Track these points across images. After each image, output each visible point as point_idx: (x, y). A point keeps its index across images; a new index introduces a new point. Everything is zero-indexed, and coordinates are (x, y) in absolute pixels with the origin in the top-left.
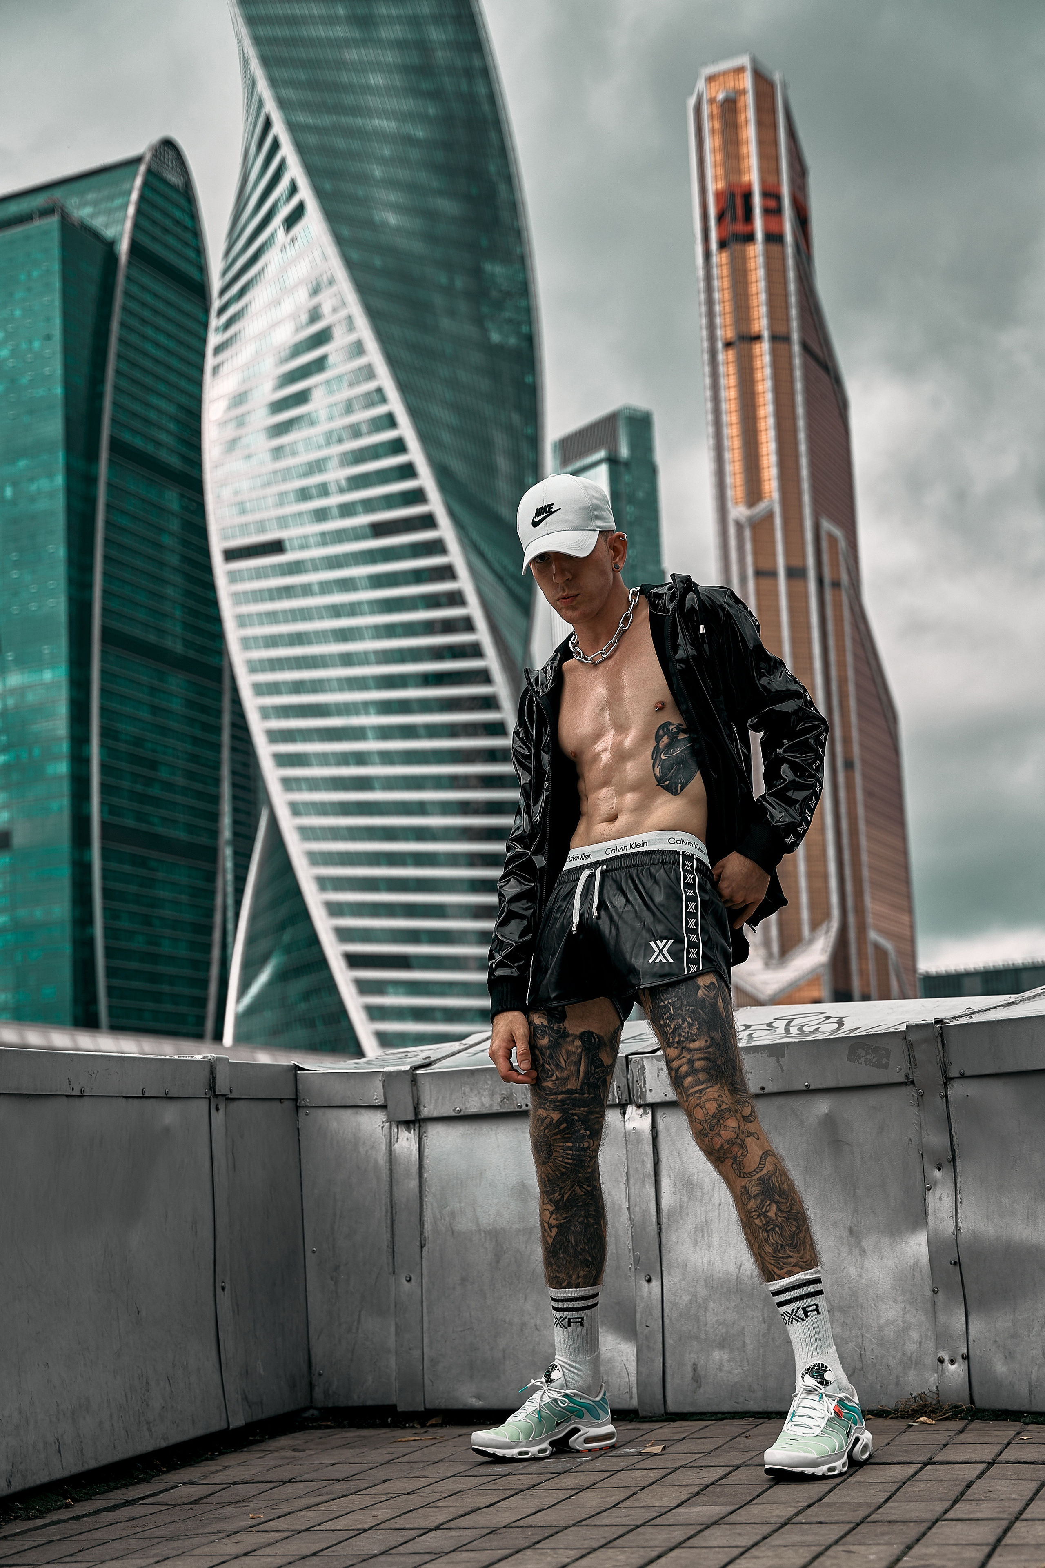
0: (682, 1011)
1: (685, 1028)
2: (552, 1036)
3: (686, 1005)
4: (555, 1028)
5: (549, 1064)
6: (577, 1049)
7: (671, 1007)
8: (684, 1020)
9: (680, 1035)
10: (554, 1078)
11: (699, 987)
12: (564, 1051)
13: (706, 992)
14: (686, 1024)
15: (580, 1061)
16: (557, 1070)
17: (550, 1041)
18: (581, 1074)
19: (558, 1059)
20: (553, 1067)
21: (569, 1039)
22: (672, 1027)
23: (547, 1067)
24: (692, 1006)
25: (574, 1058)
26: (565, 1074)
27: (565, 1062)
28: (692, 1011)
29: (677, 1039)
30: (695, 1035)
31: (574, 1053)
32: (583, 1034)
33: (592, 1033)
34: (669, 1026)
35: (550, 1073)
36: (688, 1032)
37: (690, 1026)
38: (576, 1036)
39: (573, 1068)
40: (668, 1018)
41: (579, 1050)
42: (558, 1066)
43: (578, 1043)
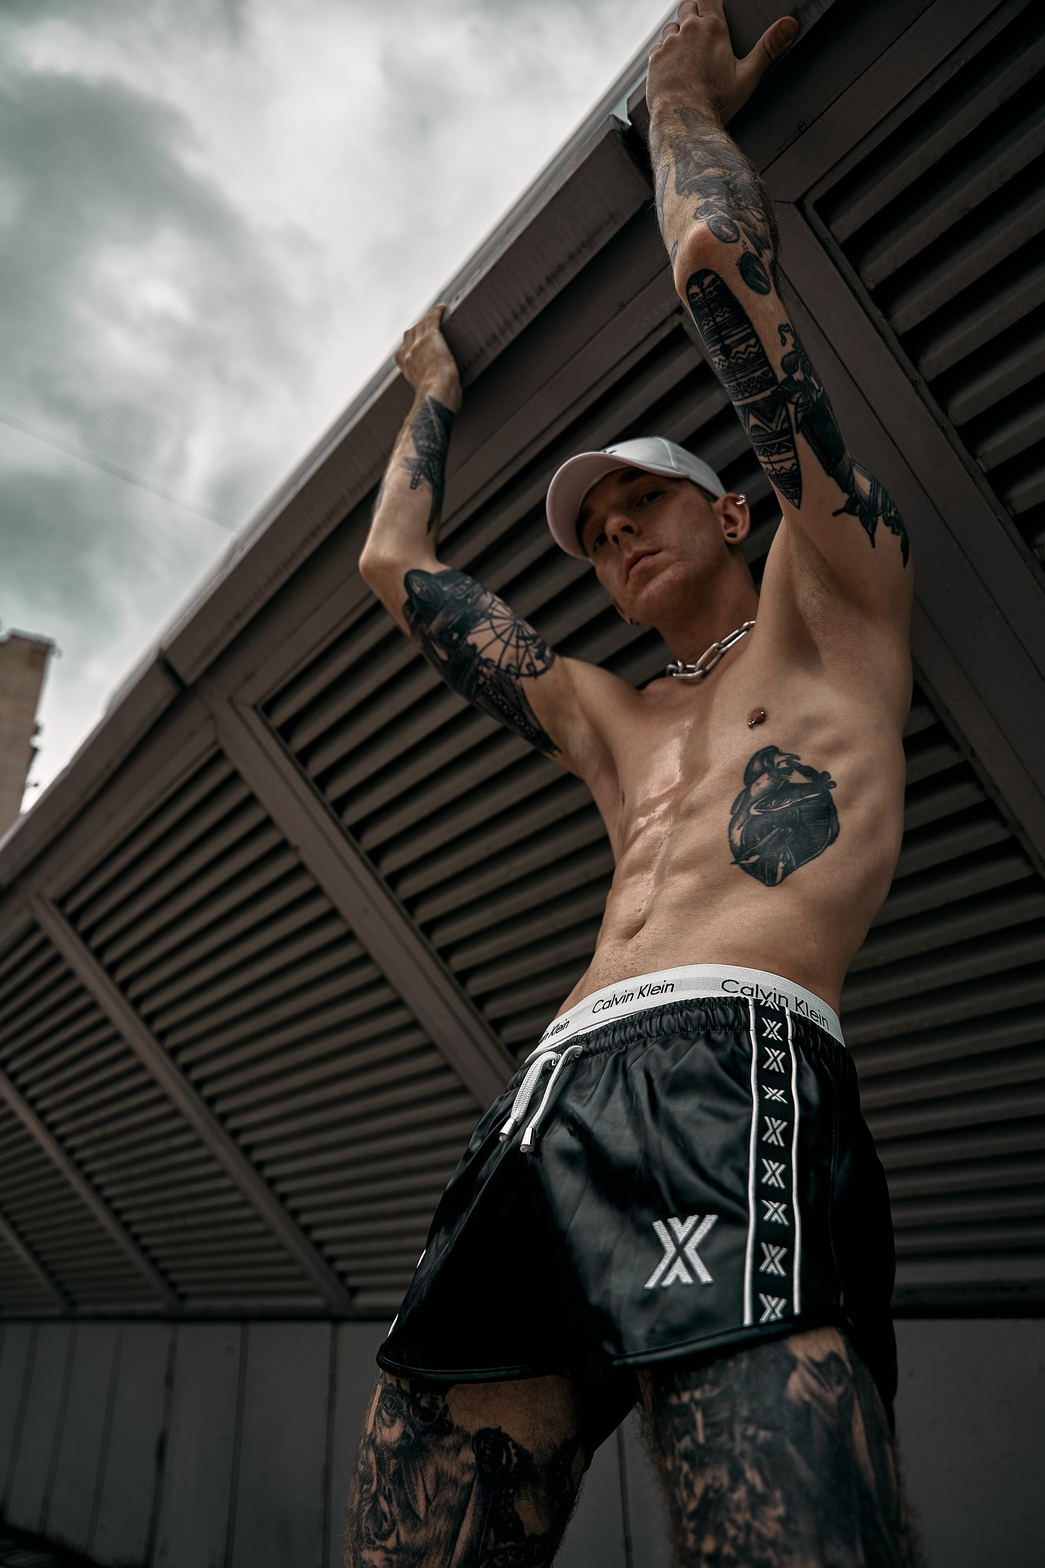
0: (732, 1437)
1: (738, 1508)
2: (412, 1425)
3: (748, 1421)
4: (424, 1403)
5: (389, 1499)
6: (463, 1474)
7: (699, 1417)
8: (737, 1475)
9: (719, 1532)
10: (391, 1543)
11: (793, 1363)
12: (431, 1471)
13: (813, 1384)
14: (740, 1494)
15: (463, 1508)
16: (403, 1521)
17: (404, 1435)
18: (460, 1547)
19: (412, 1491)
20: (396, 1510)
21: (449, 1441)
22: (699, 1489)
23: (384, 1504)
24: (766, 1427)
25: (451, 1496)
26: (421, 1537)
27: (428, 1502)
28: (767, 1449)
29: (709, 1545)
30: (773, 1543)
31: (455, 1482)
32: (484, 1434)
33: (506, 1438)
34: (690, 1486)
35: (386, 1526)
36: (748, 1528)
37: (757, 1502)
38: (467, 1436)
39: (441, 1525)
40: (687, 1456)
41: (467, 1478)
42: (408, 1509)
43: (468, 1456)
